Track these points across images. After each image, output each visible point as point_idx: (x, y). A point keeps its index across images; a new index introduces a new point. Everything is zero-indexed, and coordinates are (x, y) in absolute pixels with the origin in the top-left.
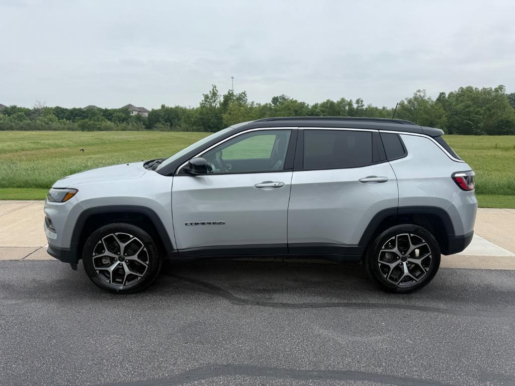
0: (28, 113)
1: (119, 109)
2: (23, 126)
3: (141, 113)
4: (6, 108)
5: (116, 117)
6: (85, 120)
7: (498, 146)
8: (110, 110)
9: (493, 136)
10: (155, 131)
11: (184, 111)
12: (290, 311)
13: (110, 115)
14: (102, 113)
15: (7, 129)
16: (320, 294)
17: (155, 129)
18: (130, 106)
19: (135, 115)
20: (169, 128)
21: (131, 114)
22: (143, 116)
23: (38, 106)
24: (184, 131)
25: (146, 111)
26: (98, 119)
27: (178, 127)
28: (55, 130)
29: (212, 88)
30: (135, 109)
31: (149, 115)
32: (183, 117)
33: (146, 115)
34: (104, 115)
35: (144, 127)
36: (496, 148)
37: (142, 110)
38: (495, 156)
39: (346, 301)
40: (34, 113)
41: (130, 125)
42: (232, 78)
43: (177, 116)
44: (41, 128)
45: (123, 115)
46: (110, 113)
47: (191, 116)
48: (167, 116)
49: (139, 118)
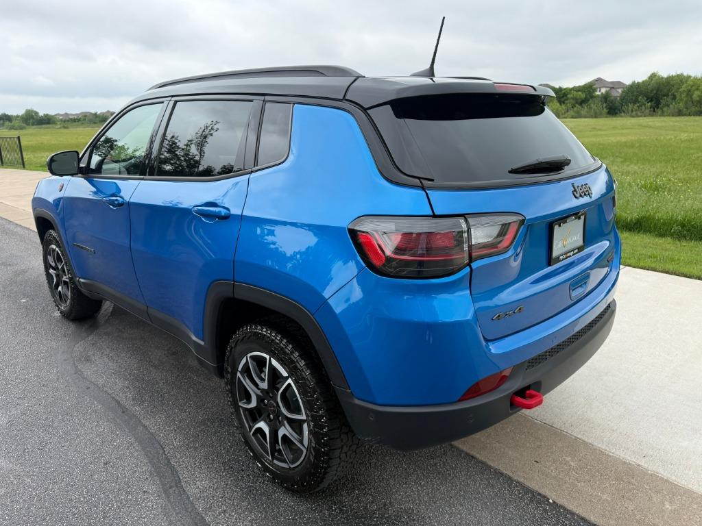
1: (579, 87)
3: (612, 90)
5: (573, 98)
8: (565, 89)
10: (622, 117)
13: (563, 97)
17: (623, 114)
18: (599, 80)
19: (603, 93)
21: (597, 93)
22: (615, 95)
24: (672, 115)
25: (621, 86)
27: (665, 109)
30: (605, 84)
31: (623, 92)
33: (620, 91)
37: (616, 85)
43: (672, 91)
45: (583, 96)
46: (564, 93)
47: (694, 88)
48: (655, 92)
49: (606, 98)
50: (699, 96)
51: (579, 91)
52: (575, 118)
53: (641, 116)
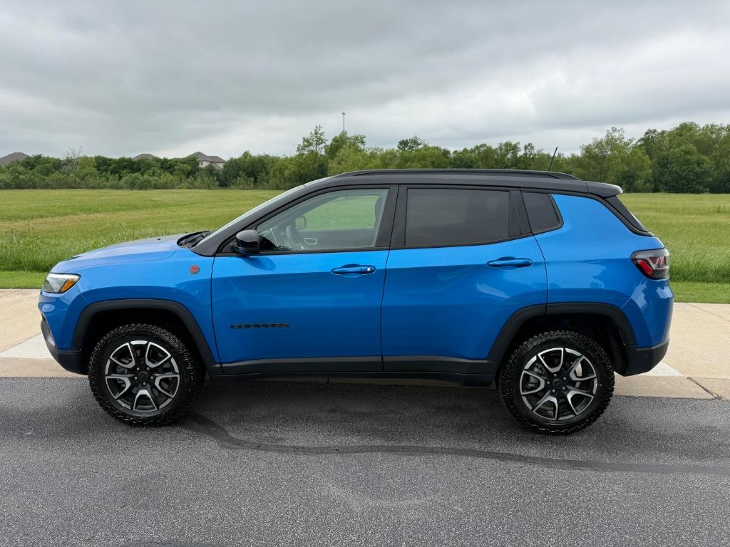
0: (57, 165)
1: (184, 159)
2: (50, 183)
3: (213, 164)
4: (28, 158)
5: (179, 169)
6: (136, 174)
7: (721, 210)
8: (170, 160)
9: (718, 195)
10: (232, 189)
11: (274, 160)
12: (302, 458)
13: (170, 168)
14: (159, 164)
15: (28, 188)
16: (358, 432)
17: (232, 186)
18: (198, 154)
19: (206, 167)
20: (252, 185)
21: (200, 166)
22: (218, 168)
23: (71, 156)
24: (273, 189)
25: (220, 161)
26: (153, 173)
27: (266, 184)
28: (93, 188)
29: (314, 128)
30: (205, 158)
31: (225, 166)
32: (272, 170)
33: (221, 166)
34: (162, 168)
35: (217, 183)
36: (719, 211)
37: (215, 160)
38: (715, 224)
39: (392, 443)
40: (65, 164)
41: (199, 180)
42: (344, 114)
43: (265, 168)
44: (74, 185)
45: (189, 168)
46: (170, 165)
47: (283, 167)
48: (251, 168)
49: (210, 171)
50: (289, 174)
51: (184, 163)
52: (190, 189)
53: (247, 189)
